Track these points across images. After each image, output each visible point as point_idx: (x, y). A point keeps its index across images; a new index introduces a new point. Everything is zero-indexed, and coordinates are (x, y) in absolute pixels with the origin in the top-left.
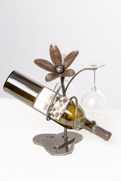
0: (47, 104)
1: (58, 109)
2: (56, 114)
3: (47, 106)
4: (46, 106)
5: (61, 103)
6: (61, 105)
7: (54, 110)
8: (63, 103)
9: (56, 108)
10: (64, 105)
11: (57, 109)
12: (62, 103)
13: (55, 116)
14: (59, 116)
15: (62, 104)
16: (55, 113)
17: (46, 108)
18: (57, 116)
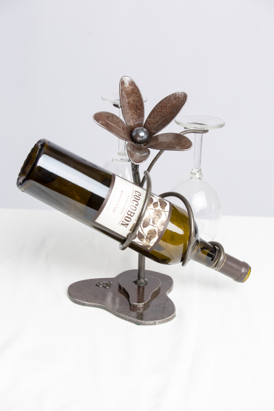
0: (129, 213)
1: (153, 222)
2: (148, 234)
3: (129, 216)
4: (127, 219)
5: (157, 209)
6: (159, 214)
7: (145, 225)
8: (161, 209)
9: (150, 219)
10: (163, 213)
11: (151, 223)
12: (159, 208)
13: (147, 238)
14: (154, 237)
15: (159, 211)
16: (145, 231)
17: (128, 223)
18: (150, 239)
